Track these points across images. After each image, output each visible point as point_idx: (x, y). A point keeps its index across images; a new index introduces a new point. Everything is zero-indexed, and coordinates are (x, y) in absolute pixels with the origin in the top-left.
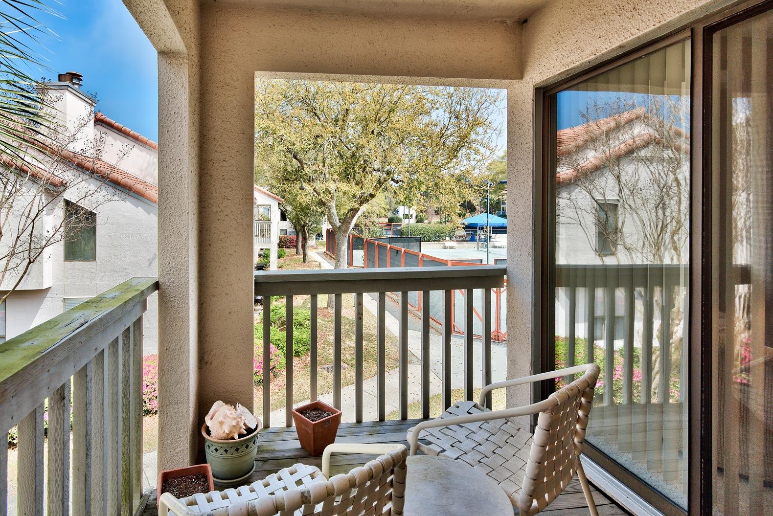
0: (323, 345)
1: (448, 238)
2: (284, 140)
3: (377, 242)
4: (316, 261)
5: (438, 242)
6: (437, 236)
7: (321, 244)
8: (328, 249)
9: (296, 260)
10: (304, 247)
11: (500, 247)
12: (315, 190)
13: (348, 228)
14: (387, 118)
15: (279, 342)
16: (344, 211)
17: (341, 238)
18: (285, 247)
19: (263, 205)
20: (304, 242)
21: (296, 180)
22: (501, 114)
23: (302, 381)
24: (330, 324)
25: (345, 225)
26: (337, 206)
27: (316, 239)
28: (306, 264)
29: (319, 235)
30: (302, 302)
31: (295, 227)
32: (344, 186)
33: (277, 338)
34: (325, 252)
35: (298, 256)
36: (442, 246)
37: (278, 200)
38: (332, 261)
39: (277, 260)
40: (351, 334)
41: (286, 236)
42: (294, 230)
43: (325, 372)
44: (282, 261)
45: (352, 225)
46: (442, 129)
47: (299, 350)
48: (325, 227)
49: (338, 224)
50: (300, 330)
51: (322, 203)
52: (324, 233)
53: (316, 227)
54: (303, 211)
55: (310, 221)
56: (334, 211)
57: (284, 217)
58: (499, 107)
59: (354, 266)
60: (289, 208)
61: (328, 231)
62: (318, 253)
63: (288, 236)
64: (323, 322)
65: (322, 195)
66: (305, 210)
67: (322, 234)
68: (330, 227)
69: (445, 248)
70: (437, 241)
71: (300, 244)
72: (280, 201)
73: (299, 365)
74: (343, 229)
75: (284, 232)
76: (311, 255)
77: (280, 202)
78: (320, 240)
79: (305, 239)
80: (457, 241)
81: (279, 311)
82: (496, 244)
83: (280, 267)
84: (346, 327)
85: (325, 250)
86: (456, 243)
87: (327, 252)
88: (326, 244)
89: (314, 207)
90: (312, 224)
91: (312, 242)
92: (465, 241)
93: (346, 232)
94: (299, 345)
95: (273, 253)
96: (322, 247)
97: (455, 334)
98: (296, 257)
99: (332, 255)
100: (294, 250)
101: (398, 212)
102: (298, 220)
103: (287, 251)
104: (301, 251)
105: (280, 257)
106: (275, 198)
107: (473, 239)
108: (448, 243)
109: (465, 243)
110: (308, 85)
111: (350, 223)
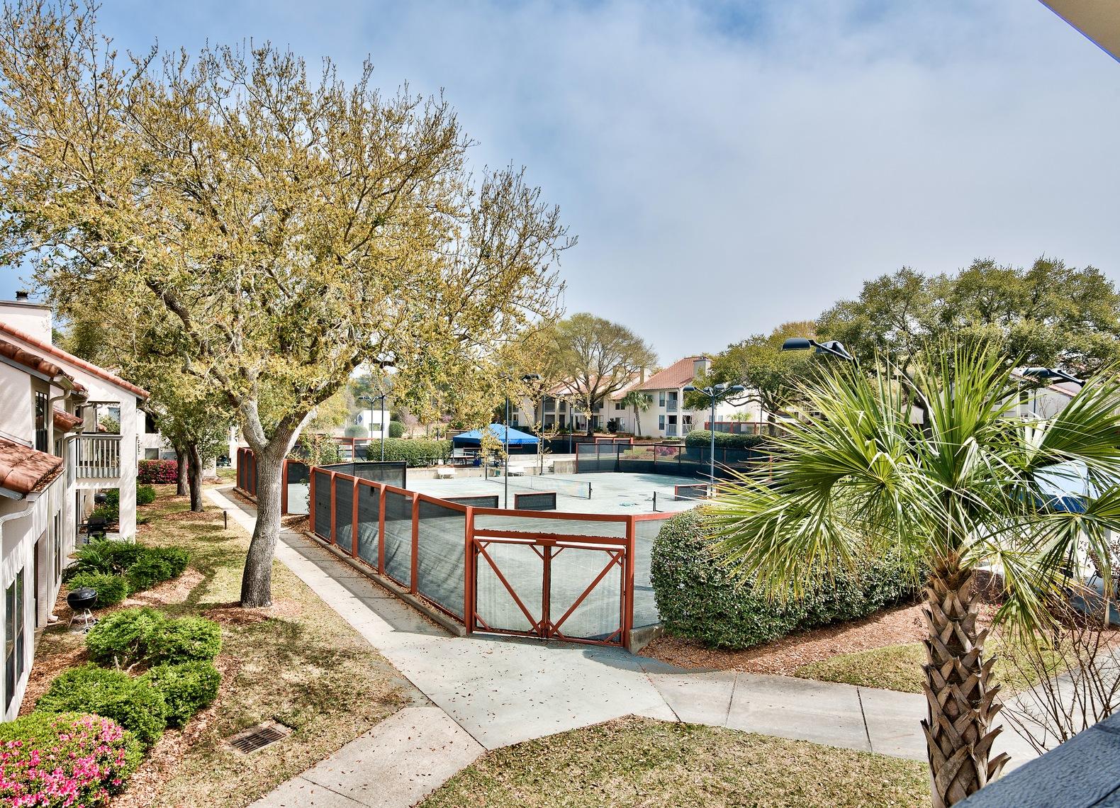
0: (232, 689)
1: (441, 462)
2: (143, 261)
3: (333, 473)
4: (217, 508)
5: (426, 469)
6: (425, 459)
7: (227, 475)
8: (240, 484)
9: (176, 506)
10: (193, 482)
11: (516, 475)
12: (213, 371)
13: (284, 450)
14: (367, 239)
15: (127, 708)
16: (275, 417)
17: (268, 469)
18: (154, 481)
19: (106, 403)
20: (192, 473)
21: (175, 352)
22: (556, 258)
23: (184, 789)
24: (247, 637)
25: (277, 444)
26: (259, 407)
27: (218, 465)
28: (196, 514)
29: (224, 459)
30: (187, 593)
31: (175, 446)
32: (280, 366)
33: (123, 697)
34: (234, 490)
35: (181, 499)
36: (433, 474)
37: (137, 392)
38: (248, 506)
39: (135, 509)
40: (290, 654)
41: (157, 461)
42: (173, 450)
43: (238, 753)
44: (147, 509)
45: (292, 443)
46: (465, 272)
47: (177, 712)
48: (235, 443)
49: (264, 442)
50: (180, 667)
51: (230, 400)
52: (233, 455)
53: (217, 445)
54: (190, 415)
55: (205, 434)
56: (254, 416)
57: (151, 426)
58: (553, 247)
59: (290, 515)
60: (162, 410)
61: (240, 451)
62: (221, 492)
63: (162, 461)
64: (231, 634)
65: (231, 383)
66: (194, 412)
67: (228, 455)
68: (245, 444)
69: (438, 477)
70: (425, 466)
71: (185, 476)
72: (141, 395)
73: (176, 747)
74: (273, 451)
75: (151, 455)
76: (207, 495)
77: (140, 397)
78: (226, 467)
79: (194, 469)
80: (455, 466)
81: (132, 626)
82: (511, 470)
83: (142, 523)
84: (281, 640)
85: (234, 485)
86: (454, 469)
87: (240, 490)
88: (237, 475)
89: (214, 410)
90: (209, 440)
91: (210, 471)
92: (466, 466)
93: (279, 456)
94: (179, 702)
95: (128, 496)
96: (229, 480)
97: (477, 632)
98: (177, 500)
99: (247, 494)
100: (172, 488)
101: (361, 419)
102: (181, 433)
103: (158, 488)
104: (187, 487)
105: (142, 500)
106: (129, 389)
107: (477, 464)
108: (443, 471)
109: (467, 470)
110: (200, 160)
111: (287, 441)
